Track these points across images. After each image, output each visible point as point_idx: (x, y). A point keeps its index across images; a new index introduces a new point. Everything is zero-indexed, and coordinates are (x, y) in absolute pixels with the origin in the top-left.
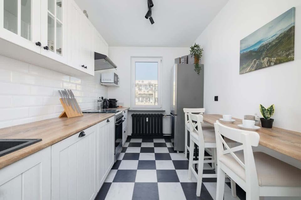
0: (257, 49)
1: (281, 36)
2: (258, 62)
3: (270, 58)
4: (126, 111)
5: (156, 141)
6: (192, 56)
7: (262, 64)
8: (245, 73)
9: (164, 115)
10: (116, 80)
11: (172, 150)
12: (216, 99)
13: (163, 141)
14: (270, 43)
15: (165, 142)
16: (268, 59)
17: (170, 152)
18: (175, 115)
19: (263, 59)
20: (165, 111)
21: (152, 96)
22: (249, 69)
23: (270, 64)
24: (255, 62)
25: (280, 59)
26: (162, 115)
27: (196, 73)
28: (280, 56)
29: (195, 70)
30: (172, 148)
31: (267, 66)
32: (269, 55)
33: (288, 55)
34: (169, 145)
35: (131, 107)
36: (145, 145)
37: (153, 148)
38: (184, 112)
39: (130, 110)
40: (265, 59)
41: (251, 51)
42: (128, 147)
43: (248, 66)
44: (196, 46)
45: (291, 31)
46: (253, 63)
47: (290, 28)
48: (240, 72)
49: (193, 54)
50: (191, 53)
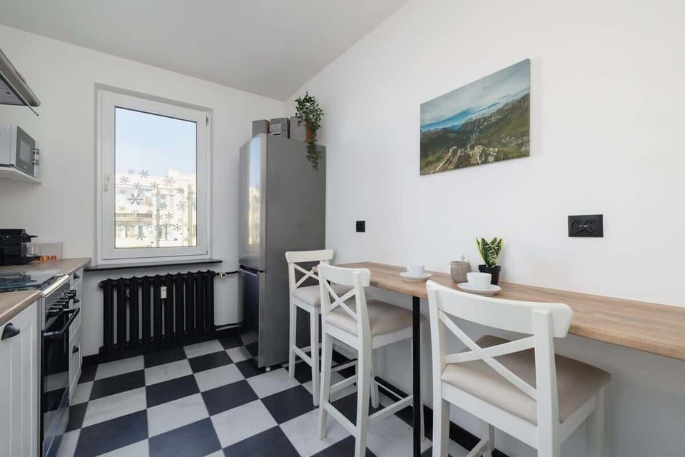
0: (458, 128)
1: (506, 108)
2: (462, 152)
3: (486, 146)
4: (80, 273)
5: (194, 351)
6: (299, 122)
7: (470, 157)
8: (433, 173)
9: (218, 274)
10: (25, 157)
11: (250, 368)
12: (361, 227)
13: (215, 347)
14: (485, 119)
15: (223, 349)
16: (481, 149)
17: (247, 374)
18: (261, 272)
19: (472, 148)
20: (221, 262)
21: (147, 220)
22: (441, 165)
23: (486, 158)
24: (455, 153)
25: (506, 151)
26: (212, 275)
27: (310, 164)
28: (505, 145)
29: (308, 156)
30: (249, 360)
31: (480, 162)
32: (484, 141)
33: (520, 146)
34: (236, 355)
35: (96, 259)
36: (158, 375)
37: (192, 377)
38: (288, 262)
39: (93, 265)
40: (476, 148)
41: (445, 130)
42: (91, 398)
43: (439, 159)
44: (308, 99)
45: (525, 101)
46: (450, 154)
47: (523, 95)
48: (421, 170)
49: (304, 118)
50: (298, 115)
